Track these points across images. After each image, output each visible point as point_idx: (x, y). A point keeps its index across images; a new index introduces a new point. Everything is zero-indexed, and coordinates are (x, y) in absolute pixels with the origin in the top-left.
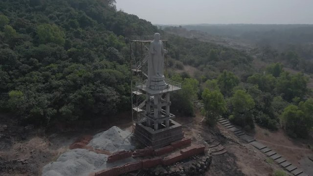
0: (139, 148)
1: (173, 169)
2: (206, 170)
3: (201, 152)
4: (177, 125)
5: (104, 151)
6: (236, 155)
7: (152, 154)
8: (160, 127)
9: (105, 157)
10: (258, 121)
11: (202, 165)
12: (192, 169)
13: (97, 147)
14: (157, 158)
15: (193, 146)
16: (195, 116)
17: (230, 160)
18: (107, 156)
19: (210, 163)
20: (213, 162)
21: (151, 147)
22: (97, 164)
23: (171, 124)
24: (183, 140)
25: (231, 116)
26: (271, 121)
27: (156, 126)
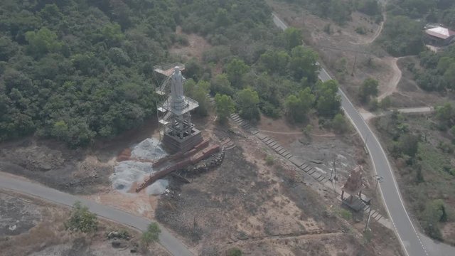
0: (172, 153)
1: (199, 166)
2: (221, 162)
3: (217, 150)
4: (197, 132)
5: (147, 160)
6: (243, 147)
7: (182, 157)
8: (185, 135)
9: (150, 164)
10: (264, 112)
11: (218, 160)
12: (212, 163)
13: (140, 158)
14: (186, 160)
15: (211, 147)
16: (209, 116)
17: (238, 152)
18: (151, 164)
19: (223, 157)
20: (226, 156)
21: (181, 152)
22: (146, 170)
23: (193, 132)
24: (203, 143)
25: (240, 111)
26: (275, 111)
27: (182, 135)
